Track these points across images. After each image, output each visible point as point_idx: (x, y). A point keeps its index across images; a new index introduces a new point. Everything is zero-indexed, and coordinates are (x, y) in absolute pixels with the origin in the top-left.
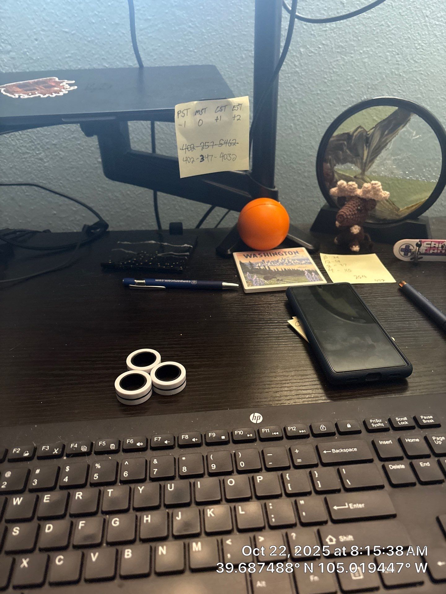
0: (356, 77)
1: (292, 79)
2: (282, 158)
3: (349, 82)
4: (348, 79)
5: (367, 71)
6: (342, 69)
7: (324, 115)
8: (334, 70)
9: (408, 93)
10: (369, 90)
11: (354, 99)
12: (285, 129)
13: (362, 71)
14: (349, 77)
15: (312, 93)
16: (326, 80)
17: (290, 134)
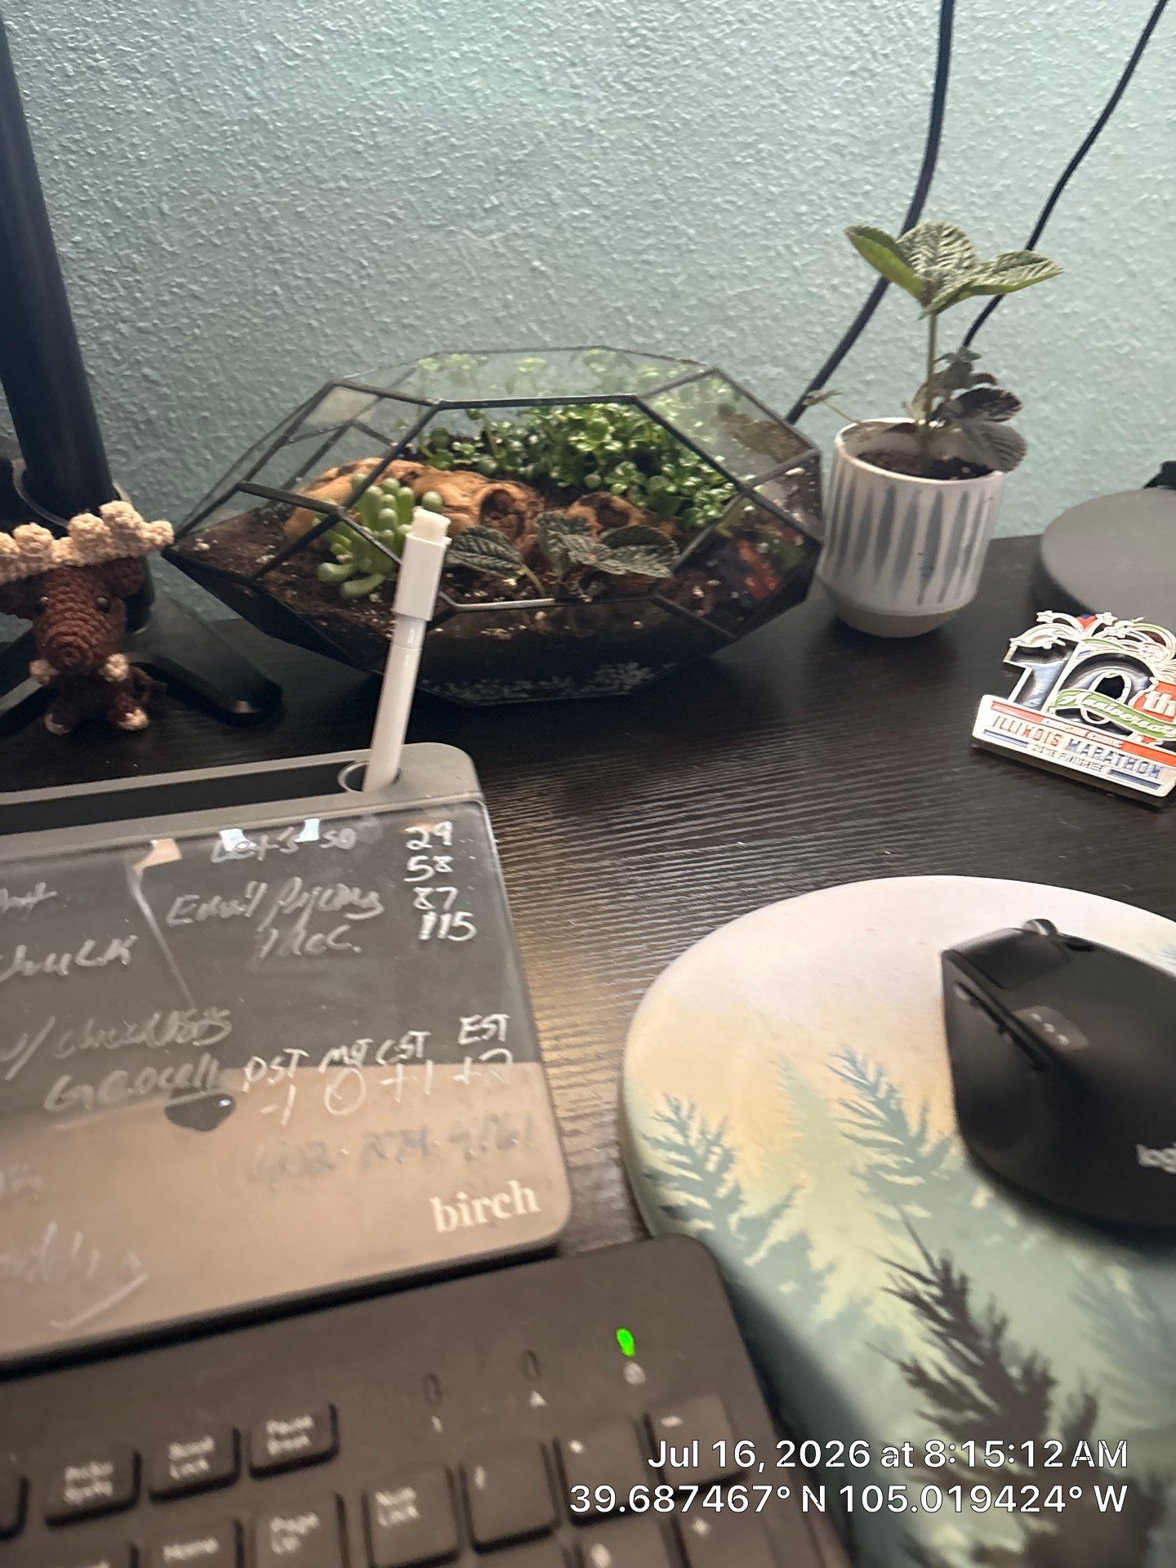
0: (453, 135)
1: (249, 142)
2: (268, 395)
3: (434, 152)
4: (429, 144)
5: (486, 118)
6: (405, 111)
7: (376, 255)
8: (380, 113)
9: (622, 189)
10: (502, 178)
11: (460, 207)
12: (258, 304)
13: (468, 118)
14: (431, 138)
15: (322, 186)
16: (360, 147)
17: (275, 317)
